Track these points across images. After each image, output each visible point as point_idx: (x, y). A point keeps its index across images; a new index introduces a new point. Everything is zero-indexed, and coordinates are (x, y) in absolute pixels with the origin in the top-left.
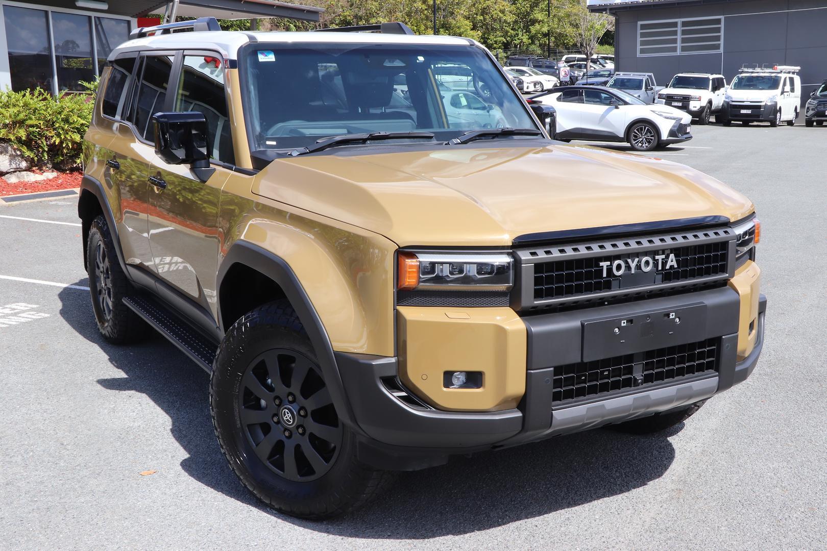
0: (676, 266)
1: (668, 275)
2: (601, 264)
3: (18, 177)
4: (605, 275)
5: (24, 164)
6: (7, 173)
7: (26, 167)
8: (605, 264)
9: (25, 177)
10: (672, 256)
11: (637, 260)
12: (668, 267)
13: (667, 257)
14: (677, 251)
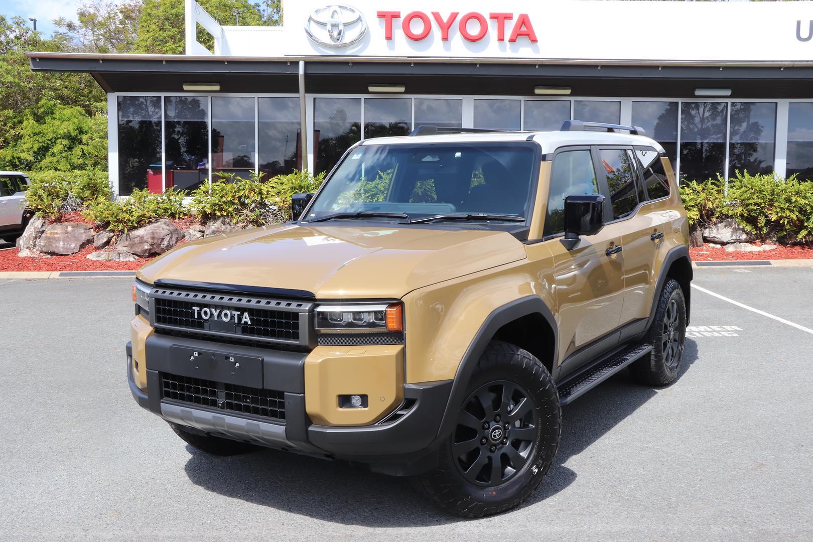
0: (249, 323)
1: (245, 329)
2: (194, 308)
3: (736, 247)
4: (196, 317)
5: (744, 237)
6: (727, 243)
7: (746, 239)
8: (196, 309)
9: (743, 247)
10: (246, 314)
11: (218, 311)
12: (243, 322)
13: (242, 314)
14: (251, 312)
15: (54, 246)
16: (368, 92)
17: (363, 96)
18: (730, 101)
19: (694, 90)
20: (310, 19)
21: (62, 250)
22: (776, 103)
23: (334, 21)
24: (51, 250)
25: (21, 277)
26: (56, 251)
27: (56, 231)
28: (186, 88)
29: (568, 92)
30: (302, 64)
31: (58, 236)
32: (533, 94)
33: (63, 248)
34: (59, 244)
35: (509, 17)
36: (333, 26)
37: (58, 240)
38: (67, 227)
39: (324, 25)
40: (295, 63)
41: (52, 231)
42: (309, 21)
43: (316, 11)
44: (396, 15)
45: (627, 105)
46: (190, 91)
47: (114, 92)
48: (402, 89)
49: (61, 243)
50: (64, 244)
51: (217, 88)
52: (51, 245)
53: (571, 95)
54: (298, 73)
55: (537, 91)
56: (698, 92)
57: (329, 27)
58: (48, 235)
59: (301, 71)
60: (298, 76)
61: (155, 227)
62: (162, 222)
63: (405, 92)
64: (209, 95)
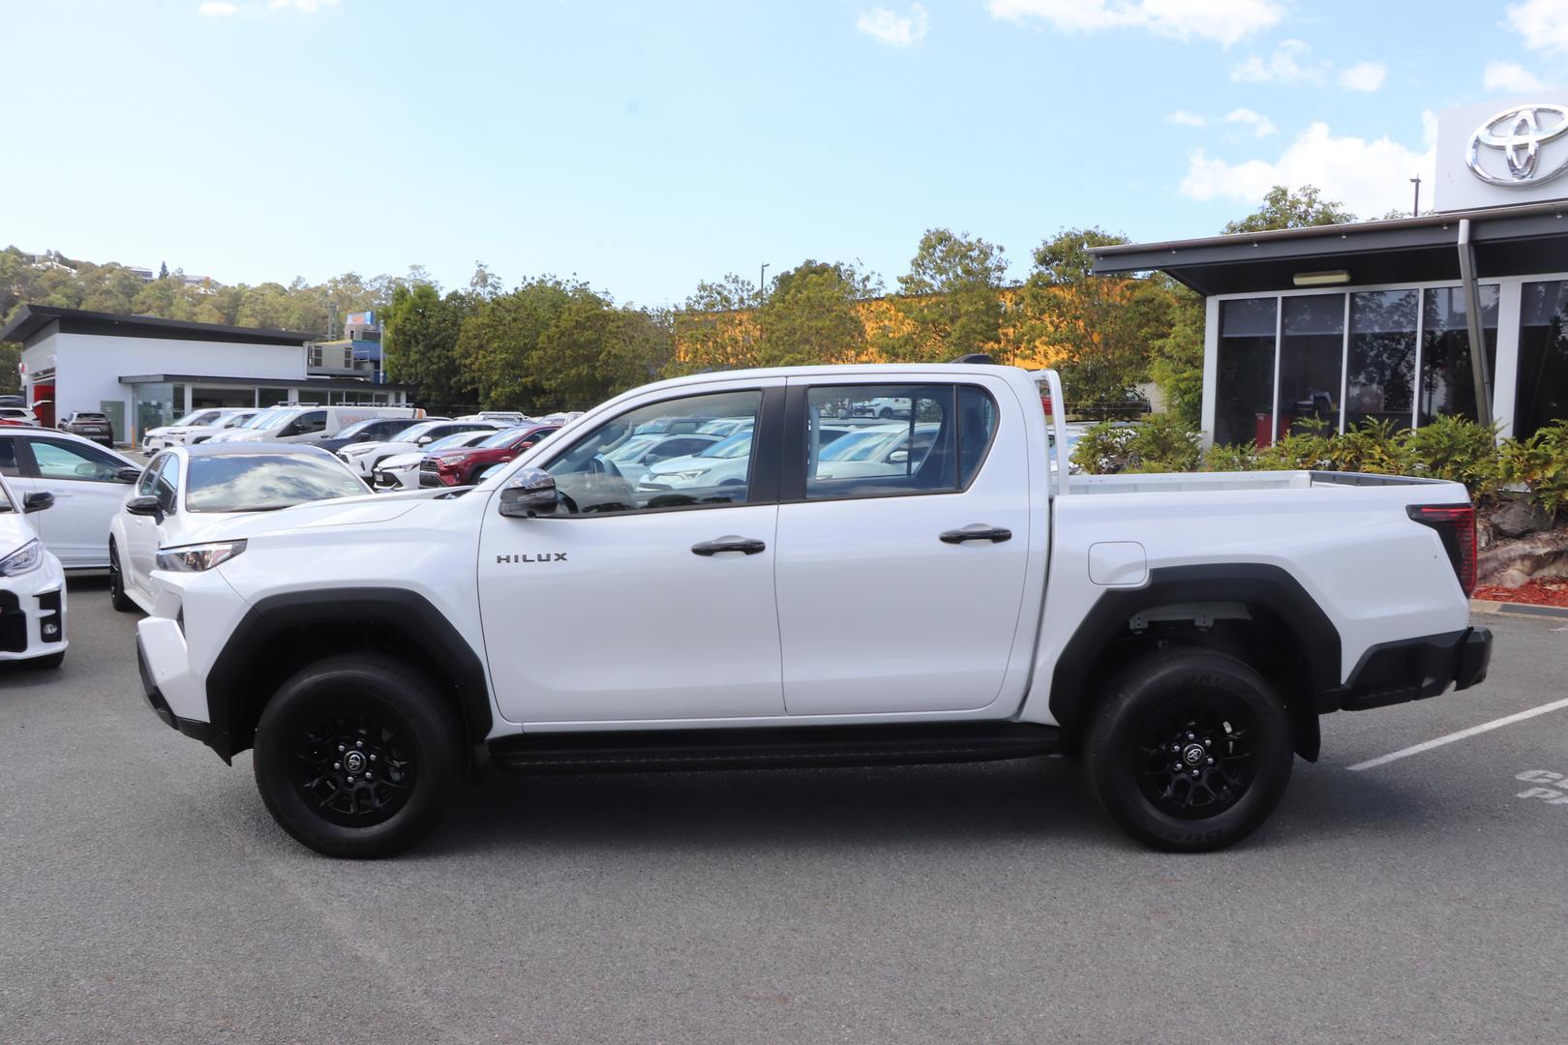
20: (1478, 141)
23: (1520, 140)
28: (1298, 281)
30: (1464, 225)
36: (1517, 149)
39: (1502, 148)
40: (1453, 224)
42: (1474, 147)
43: (1491, 126)
46: (1310, 286)
47: (1215, 295)
51: (1343, 278)
54: (1457, 243)
57: (1510, 153)
59: (1462, 236)
60: (1457, 248)
64: (1347, 291)
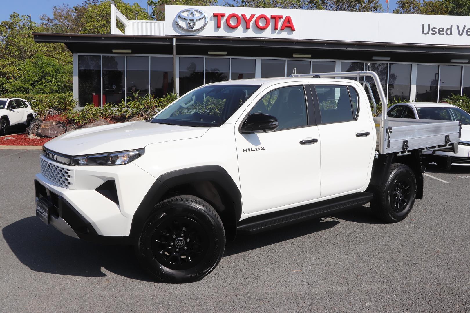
15: (46, 132)
16: (208, 55)
17: (205, 57)
18: (389, 63)
19: (372, 57)
21: (50, 134)
22: (411, 65)
23: (191, 18)
24: (44, 134)
25: (30, 149)
26: (47, 135)
27: (47, 125)
28: (114, 51)
29: (310, 56)
30: (175, 40)
31: (48, 127)
32: (292, 57)
33: (51, 133)
34: (49, 131)
35: (281, 17)
36: (191, 20)
37: (48, 129)
38: (52, 123)
39: (186, 20)
40: (169, 39)
41: (45, 125)
44: (223, 15)
45: (339, 64)
46: (116, 53)
47: (76, 53)
48: (225, 53)
49: (50, 131)
50: (51, 132)
51: (130, 51)
52: (44, 132)
53: (311, 58)
54: (173, 44)
55: (294, 56)
56: (374, 58)
58: (43, 127)
60: (173, 46)
61: (98, 123)
62: (102, 121)
63: (227, 54)
64: (126, 55)
